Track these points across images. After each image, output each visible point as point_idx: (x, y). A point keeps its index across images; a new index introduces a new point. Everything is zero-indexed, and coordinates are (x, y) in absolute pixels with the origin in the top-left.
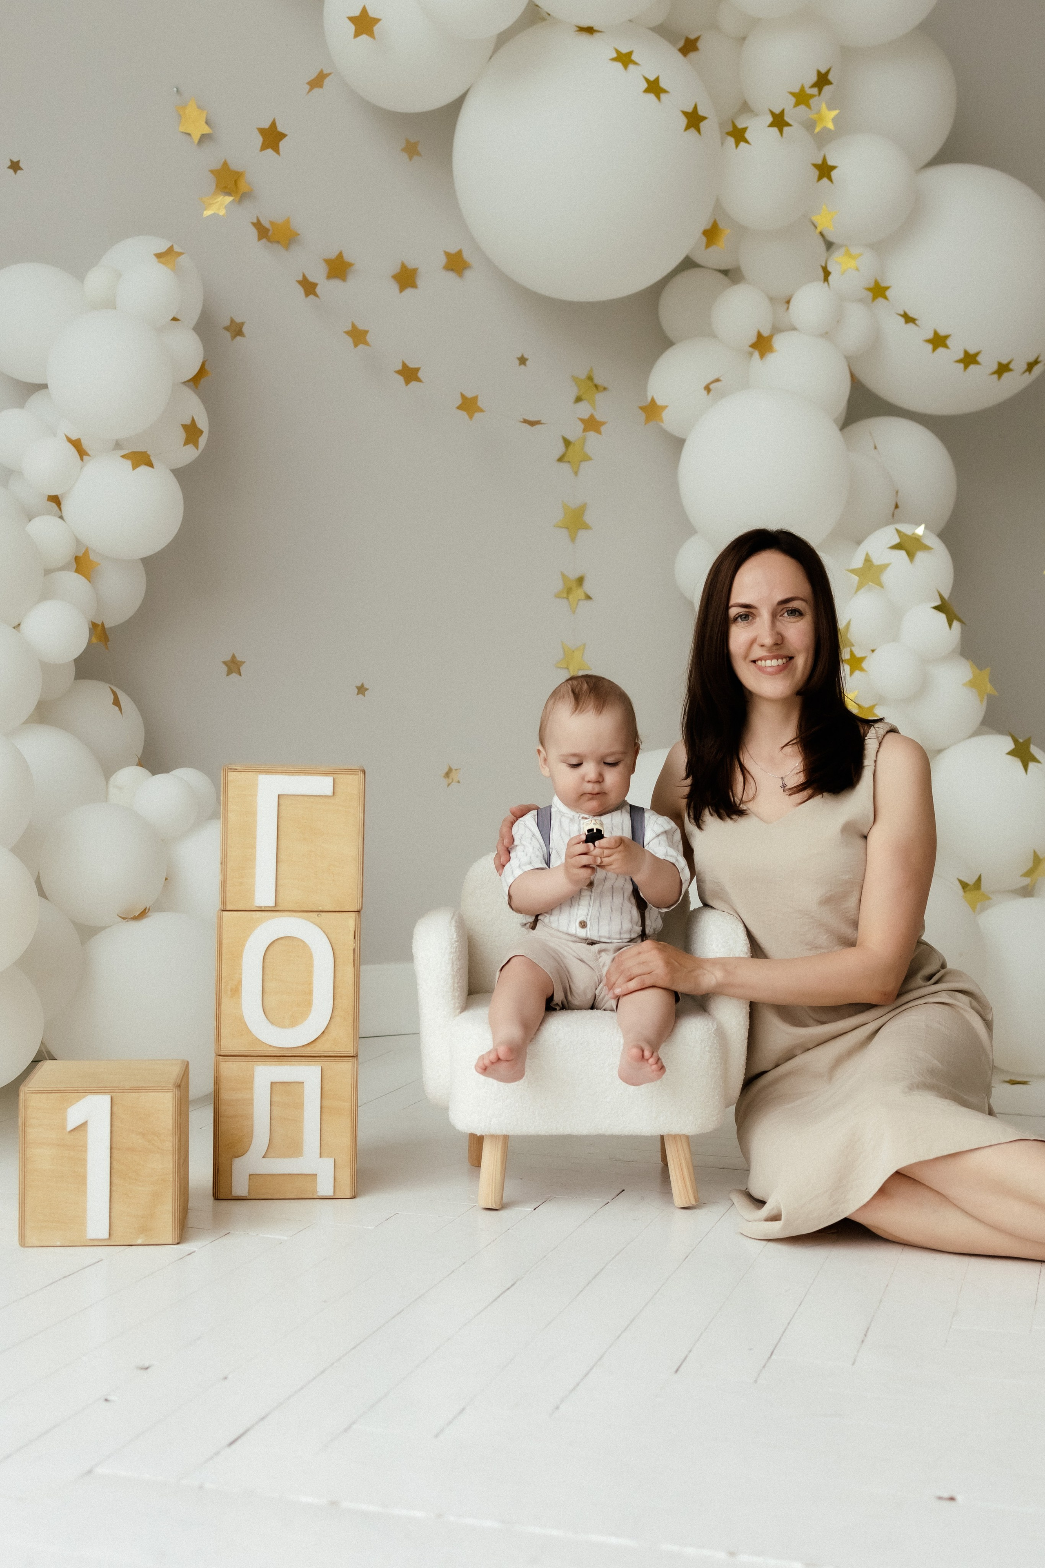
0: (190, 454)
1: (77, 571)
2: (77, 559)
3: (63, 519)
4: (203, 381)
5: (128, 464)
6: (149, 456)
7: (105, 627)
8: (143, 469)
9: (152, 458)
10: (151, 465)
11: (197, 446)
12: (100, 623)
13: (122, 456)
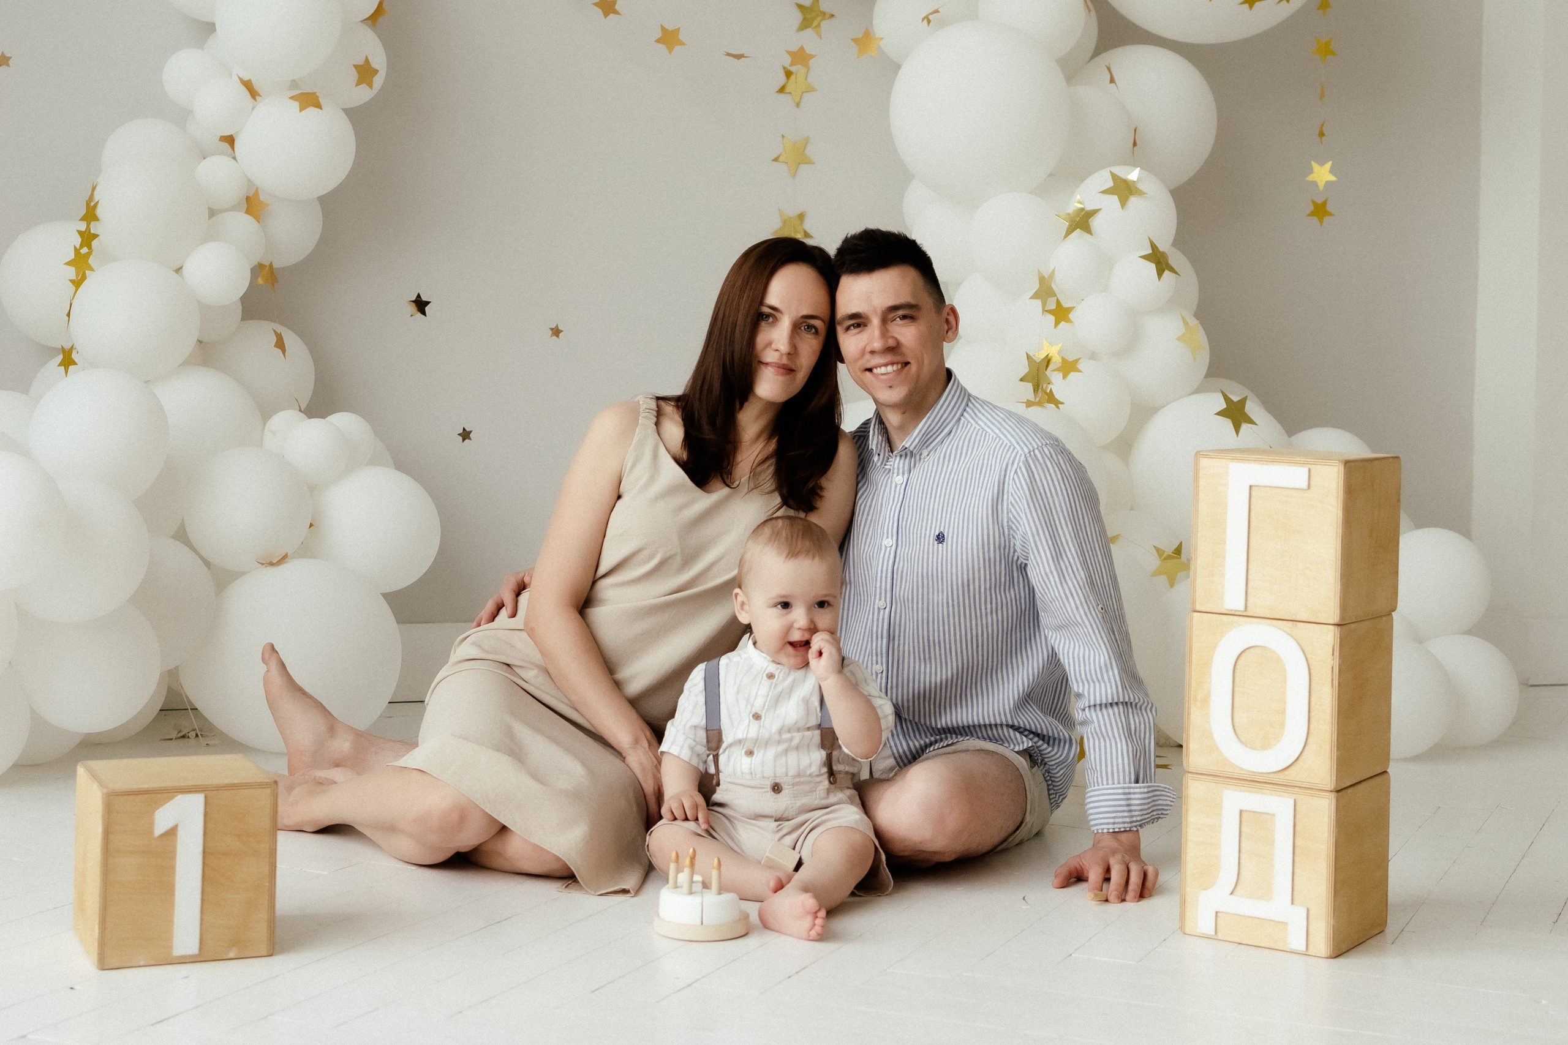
0: (363, 95)
1: (247, 212)
2: (248, 199)
3: (236, 160)
4: (380, 20)
5: (296, 105)
6: (318, 97)
7: (274, 267)
8: (312, 111)
9: (320, 100)
10: (319, 106)
11: (370, 86)
12: (268, 264)
13: (291, 98)
